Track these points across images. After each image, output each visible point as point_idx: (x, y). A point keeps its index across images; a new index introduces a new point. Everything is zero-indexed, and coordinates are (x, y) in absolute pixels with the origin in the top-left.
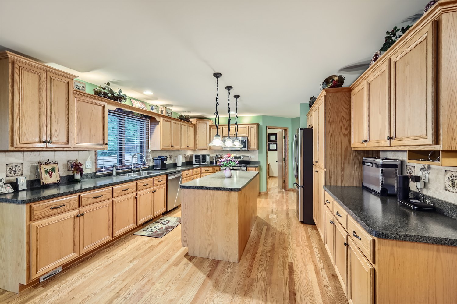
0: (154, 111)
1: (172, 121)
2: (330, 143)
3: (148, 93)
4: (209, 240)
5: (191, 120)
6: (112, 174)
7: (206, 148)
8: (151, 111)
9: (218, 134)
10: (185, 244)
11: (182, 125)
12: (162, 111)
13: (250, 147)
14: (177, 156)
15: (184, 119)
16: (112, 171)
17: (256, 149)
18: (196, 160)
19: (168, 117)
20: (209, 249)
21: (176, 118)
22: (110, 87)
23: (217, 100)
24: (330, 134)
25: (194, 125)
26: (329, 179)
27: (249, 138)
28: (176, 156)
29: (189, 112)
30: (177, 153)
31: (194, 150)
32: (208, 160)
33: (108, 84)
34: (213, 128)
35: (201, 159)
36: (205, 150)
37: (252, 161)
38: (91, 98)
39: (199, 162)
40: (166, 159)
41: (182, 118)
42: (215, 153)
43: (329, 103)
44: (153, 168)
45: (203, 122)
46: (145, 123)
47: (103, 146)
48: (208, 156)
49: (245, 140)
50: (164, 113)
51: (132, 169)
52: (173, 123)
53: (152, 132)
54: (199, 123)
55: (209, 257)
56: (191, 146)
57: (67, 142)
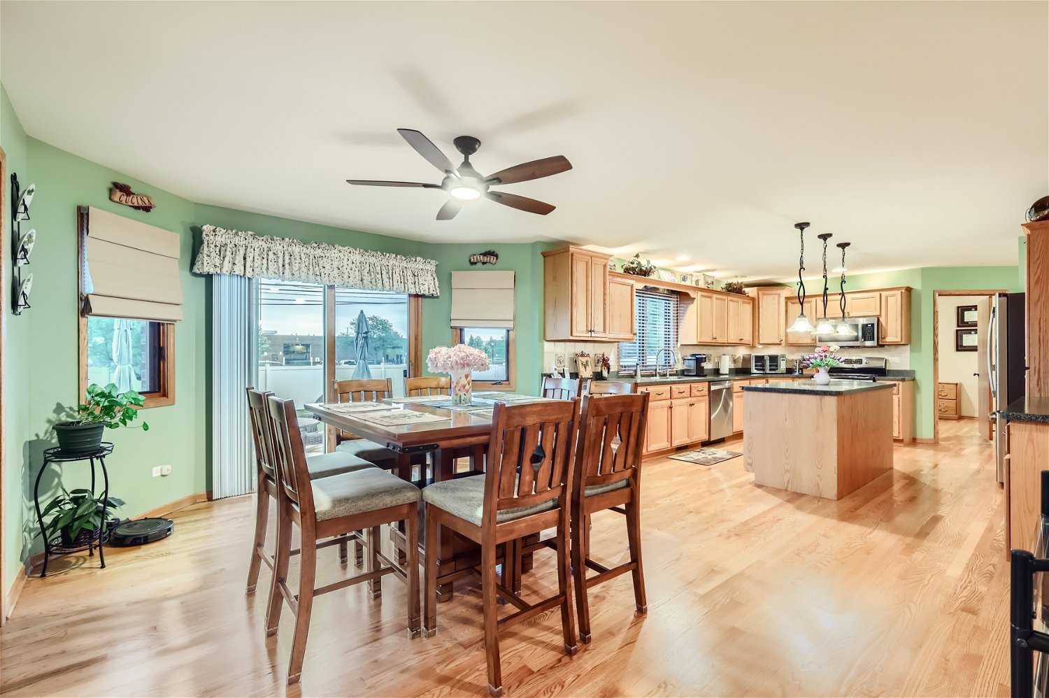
0: (688, 283)
1: (715, 296)
2: (1040, 319)
3: (684, 258)
4: (788, 464)
5: (746, 290)
6: (636, 375)
7: (778, 342)
8: (683, 283)
9: (802, 314)
10: (749, 467)
11: (731, 300)
12: (697, 282)
13: (884, 338)
14: (720, 357)
15: (734, 290)
16: (636, 371)
17: (903, 343)
18: (756, 366)
19: (709, 291)
20: (788, 476)
21: (720, 289)
22: (639, 260)
23: (802, 263)
24: (1039, 303)
25: (753, 299)
26: (1038, 384)
27: (882, 320)
28: (718, 357)
29: (742, 277)
30: (722, 350)
31: (753, 347)
32: (783, 366)
33: (637, 256)
34: (793, 303)
35: (768, 363)
36: (776, 347)
37: (892, 369)
38: (621, 277)
39: (763, 370)
40: (704, 360)
41: (730, 289)
42: (798, 352)
43: (1038, 249)
44: (683, 373)
45: (770, 292)
46: (671, 302)
47: (630, 336)
48: (783, 357)
49: (873, 325)
50: (702, 285)
51: (658, 371)
52: (717, 298)
53: (683, 316)
54: (764, 294)
55: (787, 487)
56: (748, 338)
57: (605, 331)
